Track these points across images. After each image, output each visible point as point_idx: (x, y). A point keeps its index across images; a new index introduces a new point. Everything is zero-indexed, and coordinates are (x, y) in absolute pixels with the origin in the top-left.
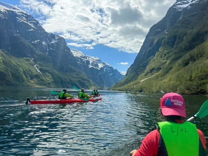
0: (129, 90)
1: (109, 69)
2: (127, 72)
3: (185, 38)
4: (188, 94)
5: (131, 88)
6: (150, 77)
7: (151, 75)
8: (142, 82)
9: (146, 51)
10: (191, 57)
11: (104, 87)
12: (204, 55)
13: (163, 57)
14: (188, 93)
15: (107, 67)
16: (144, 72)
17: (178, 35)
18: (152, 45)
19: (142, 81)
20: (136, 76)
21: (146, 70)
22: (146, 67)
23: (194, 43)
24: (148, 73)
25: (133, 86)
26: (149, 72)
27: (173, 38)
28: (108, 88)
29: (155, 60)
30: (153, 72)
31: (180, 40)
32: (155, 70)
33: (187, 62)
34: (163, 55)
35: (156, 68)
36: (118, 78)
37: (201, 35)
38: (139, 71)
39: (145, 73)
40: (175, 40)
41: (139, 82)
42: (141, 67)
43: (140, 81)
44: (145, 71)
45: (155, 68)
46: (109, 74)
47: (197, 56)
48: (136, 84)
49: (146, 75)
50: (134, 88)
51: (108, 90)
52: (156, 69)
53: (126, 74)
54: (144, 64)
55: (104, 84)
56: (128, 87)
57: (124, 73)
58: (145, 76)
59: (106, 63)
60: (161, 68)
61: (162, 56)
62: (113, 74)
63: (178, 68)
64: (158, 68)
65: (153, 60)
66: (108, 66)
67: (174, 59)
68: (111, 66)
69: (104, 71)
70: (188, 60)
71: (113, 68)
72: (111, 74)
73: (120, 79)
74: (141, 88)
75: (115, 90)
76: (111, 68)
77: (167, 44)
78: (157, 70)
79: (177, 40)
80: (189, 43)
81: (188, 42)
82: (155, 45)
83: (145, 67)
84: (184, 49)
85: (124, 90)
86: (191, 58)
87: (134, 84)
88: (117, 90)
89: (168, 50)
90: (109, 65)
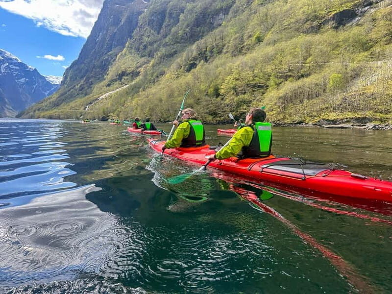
0: (74, 116)
1: (17, 68)
2: (65, 78)
3: (182, 17)
4: (212, 122)
5: (81, 113)
6: (120, 89)
7: (120, 85)
8: (103, 99)
9: (106, 34)
10: (201, 53)
11: (4, 110)
12: (224, 51)
13: (141, 50)
14: (213, 120)
15: (10, 61)
16: (105, 80)
17: (168, 11)
18: (118, 24)
19: (103, 96)
20: (86, 88)
21: (108, 75)
22: (107, 69)
23: (198, 29)
24: (113, 81)
25: (83, 108)
26: (116, 80)
27: (159, 13)
28: (17, 113)
29: (125, 54)
30: (125, 79)
31: (172, 21)
32: (127, 75)
33: (192, 62)
34: (141, 47)
35: (130, 72)
36: (40, 89)
37: (209, 15)
38: (92, 77)
39: (106, 82)
40: (163, 20)
41: (97, 99)
42: (96, 69)
43: (99, 97)
44: (105, 77)
45: (128, 72)
46: (16, 81)
47: (211, 52)
48: (91, 103)
49: (109, 85)
50: (86, 113)
51: (18, 117)
52: (129, 74)
53: (62, 82)
54: (102, 62)
55: (5, 103)
56: (71, 111)
57: (56, 79)
58: (108, 88)
59: (5, 53)
60: (139, 72)
61: (139, 49)
62: (27, 80)
63: (177, 73)
64: (133, 72)
65: (122, 54)
66: (11, 59)
67: (164, 56)
68: (20, 61)
69: (3, 71)
70: (195, 59)
71: (27, 67)
72: (23, 80)
73: (46, 94)
74: (104, 112)
75: (38, 118)
76: (22, 65)
77: (149, 25)
78: (132, 76)
79: (167, 20)
80: (189, 28)
81: (188, 26)
82: (123, 24)
83: (104, 68)
84: (182, 39)
85: (62, 116)
86: (199, 54)
87: (85, 103)
88: (44, 117)
89: (150, 38)
90: (14, 57)
